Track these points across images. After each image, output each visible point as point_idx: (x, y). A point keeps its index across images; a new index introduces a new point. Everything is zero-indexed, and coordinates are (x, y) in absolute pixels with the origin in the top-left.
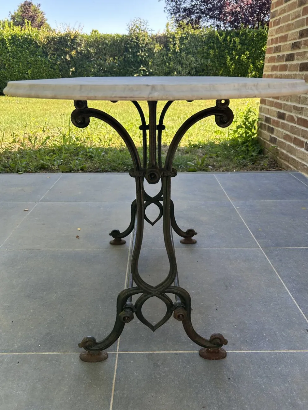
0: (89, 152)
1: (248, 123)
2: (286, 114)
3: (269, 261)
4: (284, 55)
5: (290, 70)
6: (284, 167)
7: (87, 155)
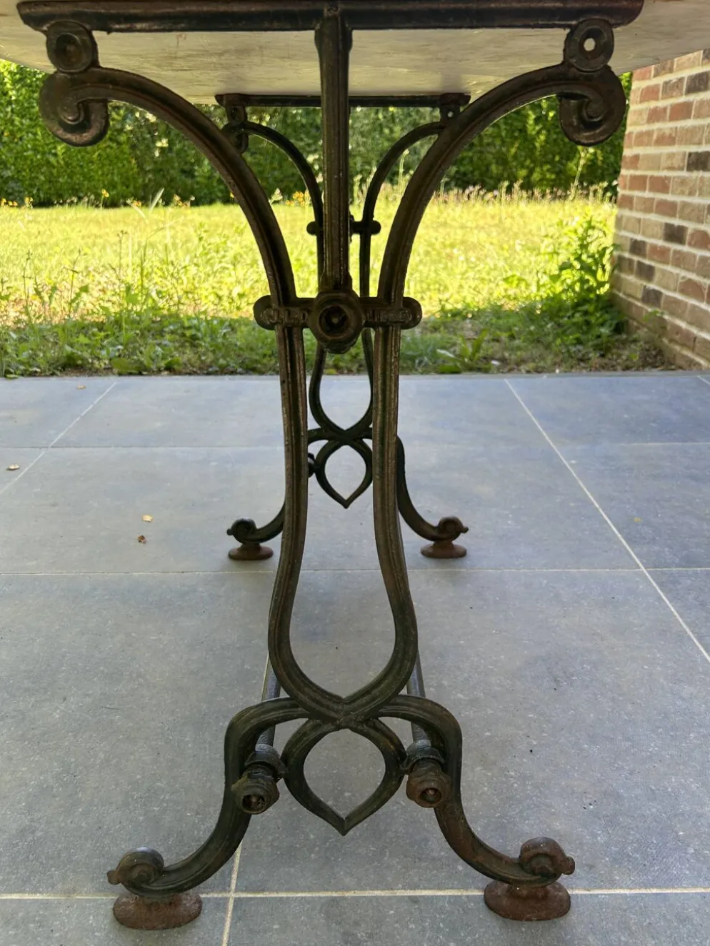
0: (189, 328)
1: (589, 257)
2: (687, 228)
3: (670, 605)
4: (681, 80)
5: (698, 116)
6: (680, 362)
7: (184, 335)
